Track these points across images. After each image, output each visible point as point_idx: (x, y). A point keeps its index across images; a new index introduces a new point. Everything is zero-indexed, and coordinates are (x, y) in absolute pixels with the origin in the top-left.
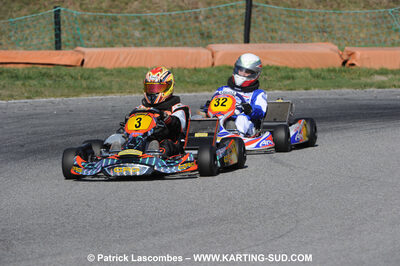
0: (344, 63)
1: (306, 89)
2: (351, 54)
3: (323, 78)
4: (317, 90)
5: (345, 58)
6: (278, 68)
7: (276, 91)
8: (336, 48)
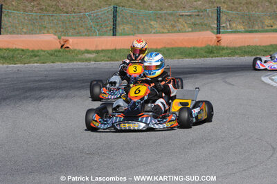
0: (62, 46)
1: (53, 62)
2: (66, 41)
3: (57, 56)
4: (59, 63)
5: (62, 43)
6: (23, 50)
7: (36, 64)
8: (56, 37)
